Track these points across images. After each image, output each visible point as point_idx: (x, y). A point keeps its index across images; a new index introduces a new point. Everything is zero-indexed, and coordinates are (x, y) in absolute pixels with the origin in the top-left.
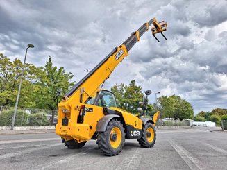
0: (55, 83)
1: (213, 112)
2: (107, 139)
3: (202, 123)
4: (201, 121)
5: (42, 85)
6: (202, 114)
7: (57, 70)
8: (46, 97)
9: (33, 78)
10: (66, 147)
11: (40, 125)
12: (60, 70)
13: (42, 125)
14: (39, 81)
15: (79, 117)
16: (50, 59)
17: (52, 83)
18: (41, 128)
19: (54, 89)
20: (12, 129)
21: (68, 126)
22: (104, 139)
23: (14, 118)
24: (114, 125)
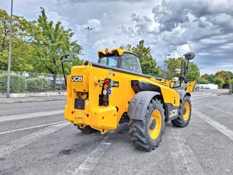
0: (53, 42)
1: (217, 74)
2: (146, 131)
3: (205, 86)
4: (204, 83)
5: (38, 44)
6: (206, 76)
7: (54, 26)
8: (44, 59)
9: (26, 35)
10: (80, 131)
11: (40, 92)
12: (57, 25)
13: (44, 91)
14: (33, 39)
15: (101, 96)
16: (43, 12)
17: (49, 42)
18: (42, 94)
19: (53, 49)
20: (8, 97)
21: (86, 111)
22: (143, 131)
23: (8, 84)
24: (155, 108)
